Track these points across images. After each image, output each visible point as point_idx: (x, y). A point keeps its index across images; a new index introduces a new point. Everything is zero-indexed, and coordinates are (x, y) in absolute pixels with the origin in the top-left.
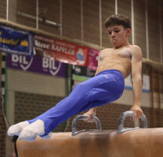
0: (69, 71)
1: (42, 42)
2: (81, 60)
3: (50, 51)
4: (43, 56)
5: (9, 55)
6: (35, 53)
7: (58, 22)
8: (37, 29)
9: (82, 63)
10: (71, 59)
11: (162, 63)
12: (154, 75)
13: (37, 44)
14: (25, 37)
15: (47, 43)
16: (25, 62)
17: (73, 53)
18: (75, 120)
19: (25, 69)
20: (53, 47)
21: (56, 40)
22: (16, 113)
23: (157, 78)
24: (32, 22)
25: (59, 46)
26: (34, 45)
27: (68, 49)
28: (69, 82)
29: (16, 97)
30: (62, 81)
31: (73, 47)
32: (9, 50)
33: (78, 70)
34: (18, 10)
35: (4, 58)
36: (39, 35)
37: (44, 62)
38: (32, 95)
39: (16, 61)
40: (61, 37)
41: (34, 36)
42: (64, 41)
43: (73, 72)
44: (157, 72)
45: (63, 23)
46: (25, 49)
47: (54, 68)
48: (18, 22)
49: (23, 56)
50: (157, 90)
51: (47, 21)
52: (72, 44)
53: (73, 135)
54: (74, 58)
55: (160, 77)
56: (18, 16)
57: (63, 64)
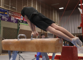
0: (19, 21)
1: (11, 13)
2: (22, 18)
3: (13, 16)
4: (11, 17)
5: (2, 17)
6: (9, 16)
8: (10, 9)
9: (22, 19)
10: (19, 18)
13: (10, 13)
14: (6, 12)
15: (12, 13)
16: (6, 19)
17: (20, 16)
18: (20, 35)
20: (14, 15)
21: (15, 12)
22: (3, 33)
24: (8, 7)
25: (16, 14)
27: (18, 15)
28: (19, 24)
29: (3, 28)
30: (16, 24)
32: (2, 15)
33: (21, 21)
34: (4, 4)
36: (10, 11)
37: (11, 19)
38: (8, 28)
39: (4, 18)
40: (17, 12)
41: (9, 11)
42: (17, 13)
43: (20, 22)
45: (17, 8)
46: (6, 15)
47: (14, 20)
48: (4, 7)
49: (5, 17)
53: (18, 40)
54: (20, 18)
56: (4, 5)
57: (17, 19)
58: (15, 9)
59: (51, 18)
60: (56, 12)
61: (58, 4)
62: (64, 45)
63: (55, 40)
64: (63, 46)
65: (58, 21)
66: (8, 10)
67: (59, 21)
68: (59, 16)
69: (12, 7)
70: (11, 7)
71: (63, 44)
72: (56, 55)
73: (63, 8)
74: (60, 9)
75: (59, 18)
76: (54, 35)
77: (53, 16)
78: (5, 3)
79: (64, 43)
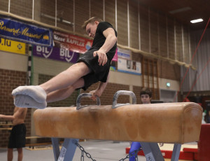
1: (59, 36)
3: (65, 43)
4: (60, 47)
5: (35, 47)
6: (54, 45)
7: (72, 22)
8: (55, 27)
10: (81, 50)
11: (150, 53)
12: (144, 62)
13: (56, 38)
14: (47, 33)
15: (63, 37)
16: (47, 52)
17: (83, 45)
19: (47, 57)
20: (68, 41)
21: (70, 35)
23: (147, 64)
24: (52, 21)
25: (73, 39)
26: (53, 39)
27: (79, 42)
29: (39, 78)
31: (84, 41)
32: (34, 43)
35: (30, 49)
36: (58, 31)
37: (61, 52)
39: (40, 51)
40: (74, 33)
41: (53, 32)
42: (76, 36)
44: (147, 60)
45: (76, 22)
46: (46, 42)
47: (69, 56)
48: (41, 21)
49: (45, 47)
50: (147, 74)
51: (64, 21)
52: (82, 38)
54: (84, 49)
55: (149, 63)
56: (41, 17)
57: (76, 53)
58: (71, 25)
59: (170, 50)
60: (182, 31)
61: (188, 8)
62: (205, 120)
63: (181, 109)
64: (203, 122)
65: (187, 55)
66: (51, 29)
67: (192, 54)
68: (191, 43)
69: (61, 19)
70: (59, 20)
71: (203, 118)
72: (184, 149)
73: (201, 20)
74: (193, 22)
75: (192, 47)
76: (176, 93)
77: (173, 43)
78: (42, 11)
79: (205, 117)
